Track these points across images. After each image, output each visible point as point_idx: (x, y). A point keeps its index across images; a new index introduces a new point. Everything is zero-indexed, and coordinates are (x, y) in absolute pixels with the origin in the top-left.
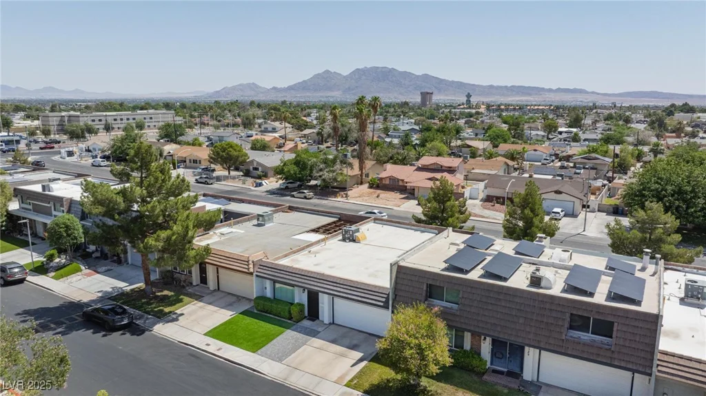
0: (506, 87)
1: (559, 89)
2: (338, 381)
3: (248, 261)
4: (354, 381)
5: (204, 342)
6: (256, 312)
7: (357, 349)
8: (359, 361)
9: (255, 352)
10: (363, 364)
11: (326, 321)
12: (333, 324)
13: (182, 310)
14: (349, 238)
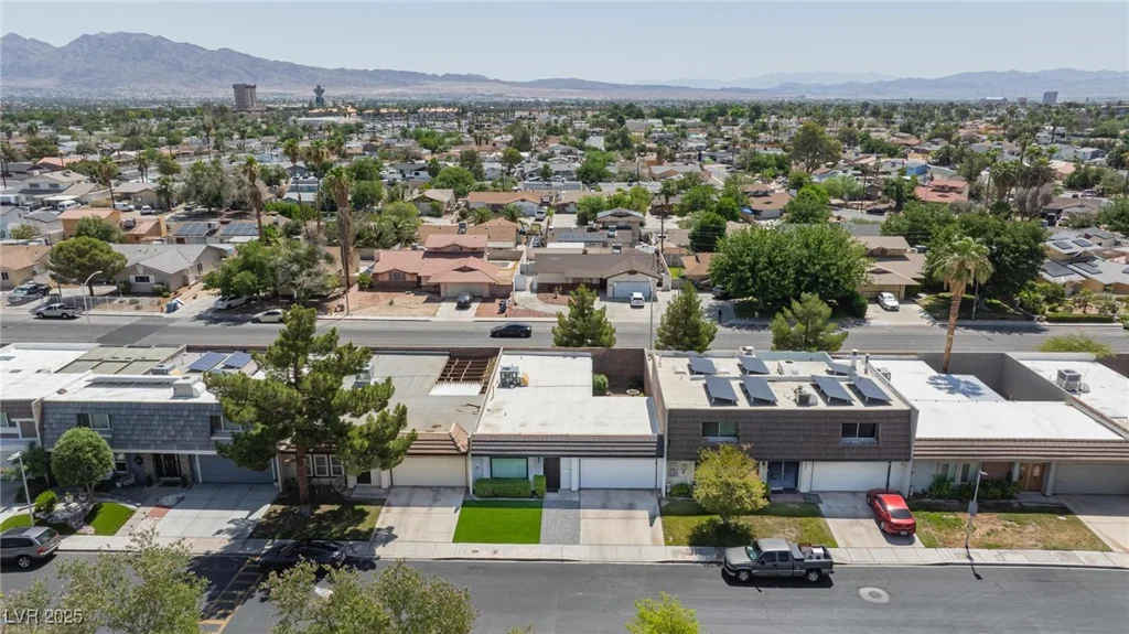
0: (366, 71)
1: (447, 74)
2: (655, 543)
3: (453, 440)
4: (671, 539)
5: (466, 550)
6: (479, 499)
7: (637, 509)
8: (652, 519)
9: (538, 542)
10: (658, 520)
11: (575, 488)
12: (580, 489)
13: (383, 523)
14: (511, 383)
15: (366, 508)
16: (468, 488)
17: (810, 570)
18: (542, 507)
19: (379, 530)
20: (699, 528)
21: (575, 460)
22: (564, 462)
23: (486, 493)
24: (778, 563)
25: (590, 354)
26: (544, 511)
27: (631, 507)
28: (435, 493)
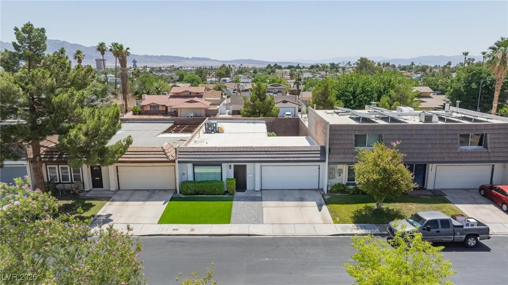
0: (157, 56)
2: (325, 222)
3: (164, 151)
4: (337, 219)
5: (168, 229)
6: (184, 196)
7: (306, 200)
8: (320, 207)
9: (229, 223)
10: (325, 208)
11: (258, 188)
12: (261, 190)
13: (103, 212)
14: (212, 131)
15: (93, 202)
16: (176, 190)
17: (469, 236)
18: (232, 201)
19: (99, 216)
20: (359, 212)
21: (258, 165)
22: (249, 166)
23: (189, 191)
24: (440, 229)
25: (264, 121)
26: (234, 203)
27: (302, 199)
28: (150, 194)
